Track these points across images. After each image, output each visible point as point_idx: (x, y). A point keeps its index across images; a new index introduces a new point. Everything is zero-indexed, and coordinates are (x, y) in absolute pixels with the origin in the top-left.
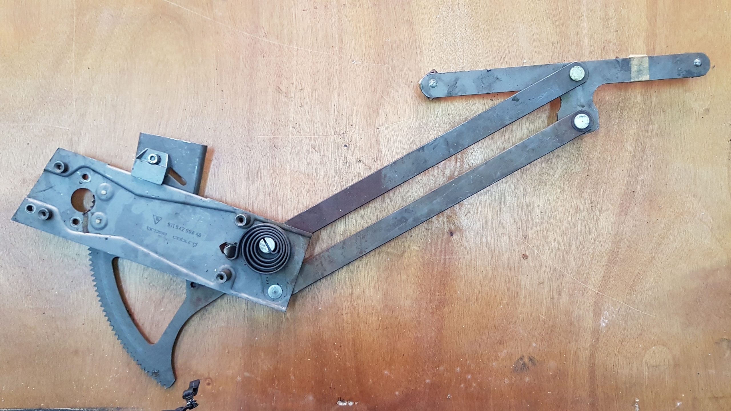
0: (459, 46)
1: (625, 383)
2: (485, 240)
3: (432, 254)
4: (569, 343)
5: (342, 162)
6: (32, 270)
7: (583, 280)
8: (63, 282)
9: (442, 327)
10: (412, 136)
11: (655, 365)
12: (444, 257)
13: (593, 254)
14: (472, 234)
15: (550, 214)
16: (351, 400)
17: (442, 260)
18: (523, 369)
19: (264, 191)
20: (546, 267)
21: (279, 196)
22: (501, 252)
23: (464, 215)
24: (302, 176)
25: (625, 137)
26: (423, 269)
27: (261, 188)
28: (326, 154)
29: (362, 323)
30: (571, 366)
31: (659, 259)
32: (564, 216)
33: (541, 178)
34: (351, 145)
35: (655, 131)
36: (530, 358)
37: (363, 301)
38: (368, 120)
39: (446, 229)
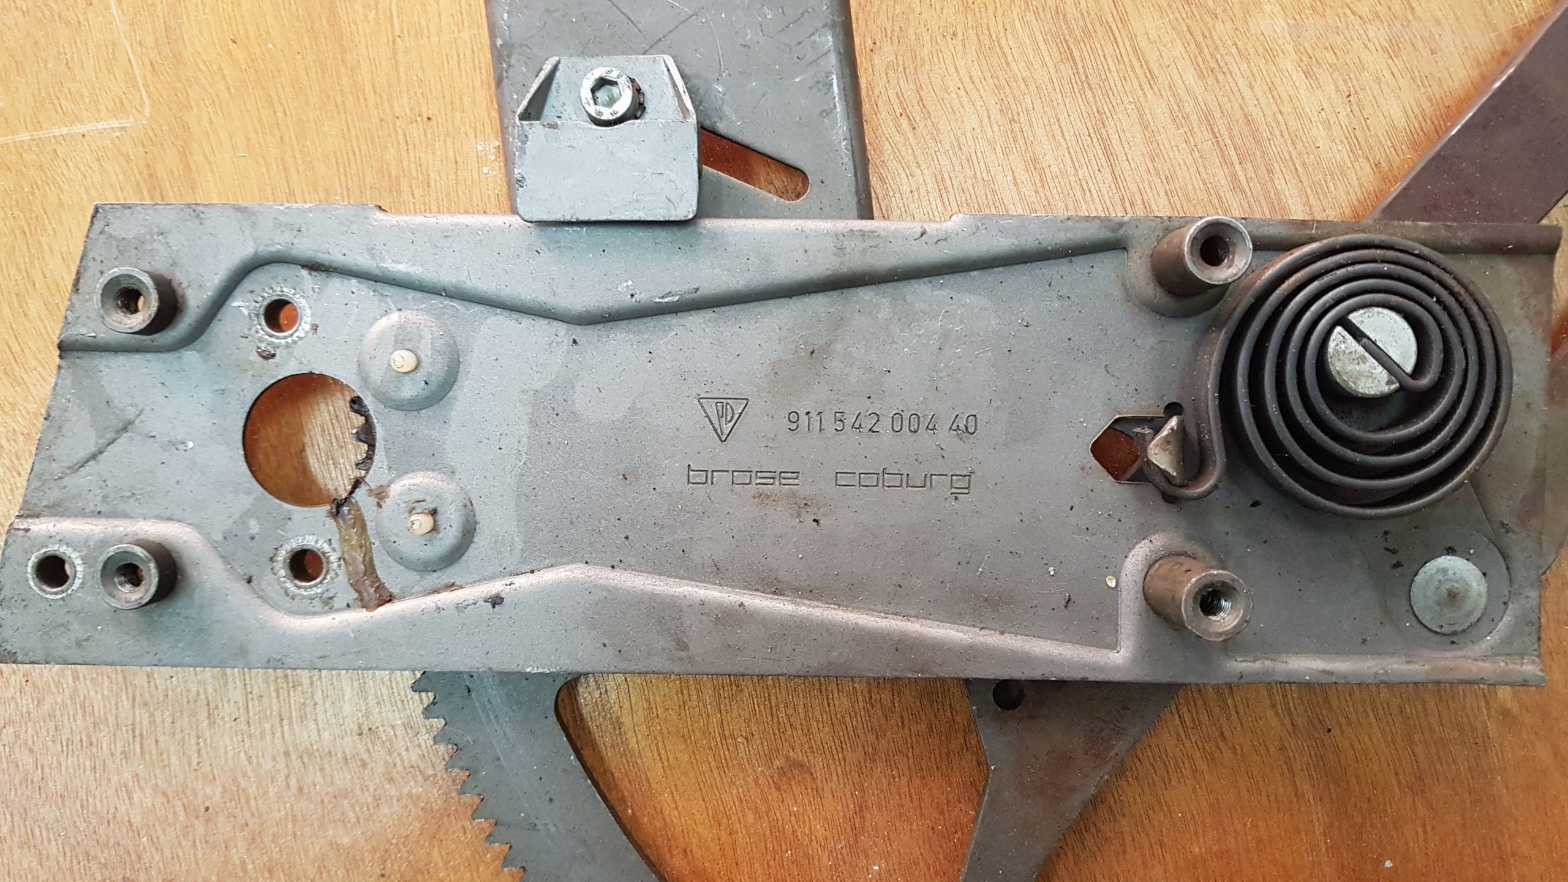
19: (1178, 117)
27: (1159, 111)
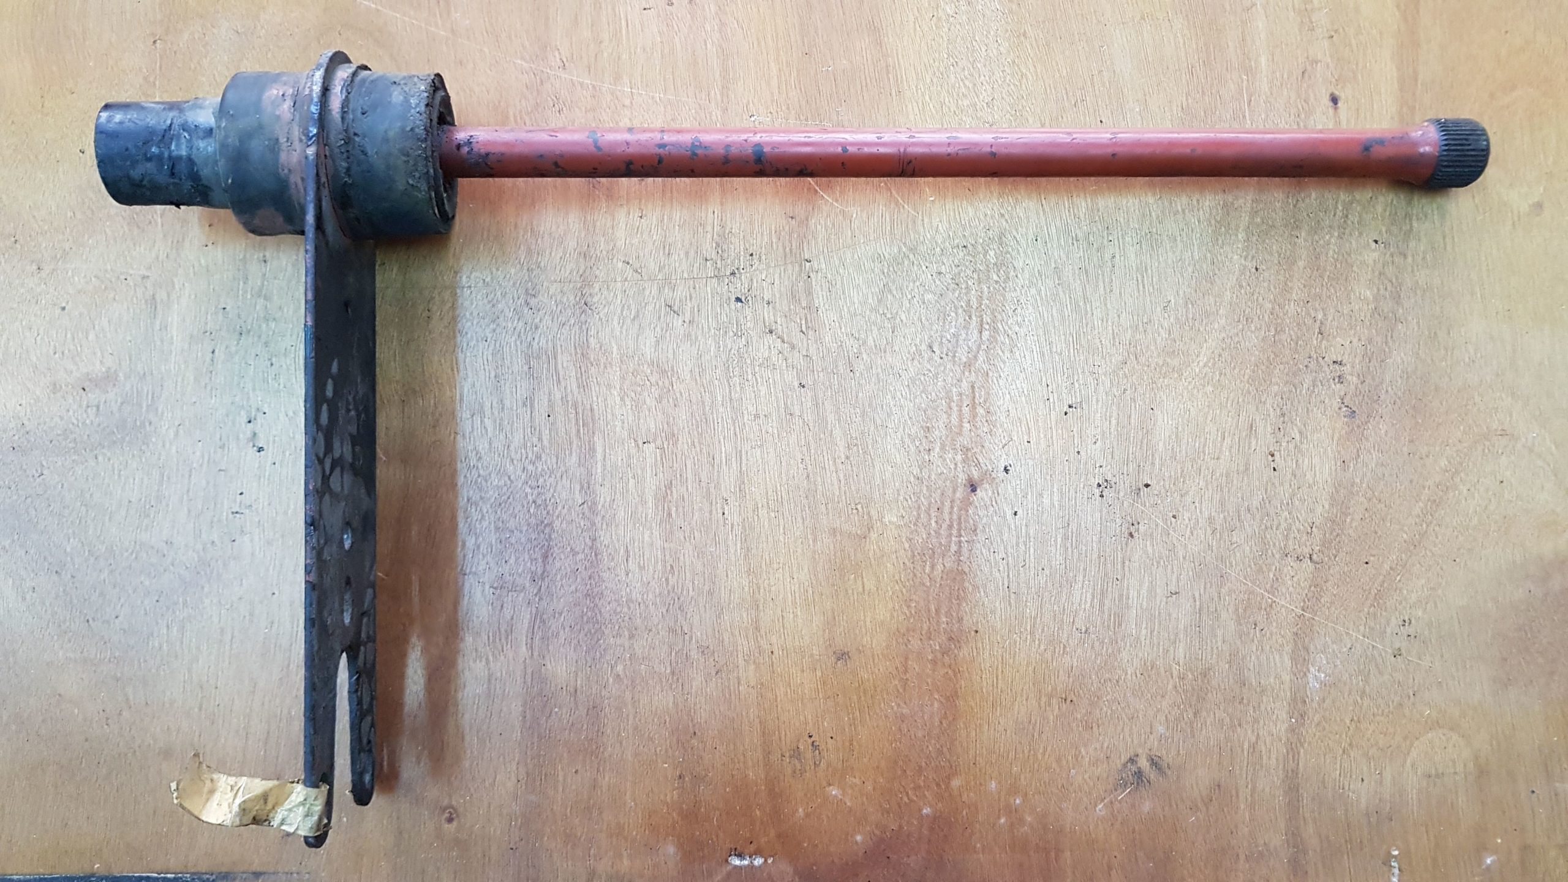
0: (982, 77)
1: (1367, 815)
2: (1046, 501)
3: (932, 532)
4: (1240, 725)
5: (731, 334)
6: (73, 577)
7: (1268, 586)
8: (139, 602)
9: (956, 692)
10: (882, 277)
11: (1433, 772)
12: (957, 539)
13: (1289, 529)
14: (1018, 487)
15: (1190, 440)
16: (758, 852)
17: (953, 545)
18: (1138, 783)
20: (1184, 558)
21: (596, 411)
22: (1083, 525)
23: (1001, 446)
24: (646, 366)
25: (1354, 268)
26: (912, 566)
28: (696, 319)
29: (781, 684)
30: (1244, 776)
31: (1437, 538)
32: (1221, 445)
33: (1169, 360)
34: (749, 298)
35: (1421, 254)
36: (1153, 760)
37: (780, 637)
38: (787, 243)
39: (962, 478)
